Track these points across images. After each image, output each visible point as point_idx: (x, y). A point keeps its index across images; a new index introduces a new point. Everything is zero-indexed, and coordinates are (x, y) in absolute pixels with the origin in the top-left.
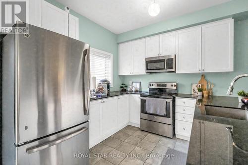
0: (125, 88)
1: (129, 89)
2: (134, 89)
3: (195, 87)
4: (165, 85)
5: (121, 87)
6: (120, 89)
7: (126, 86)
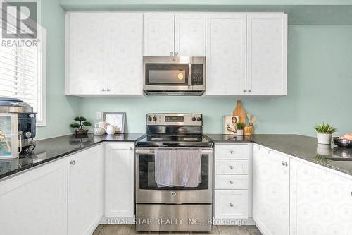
0: (85, 128)
1: (96, 131)
2: (110, 131)
3: (228, 121)
4: (181, 119)
5: (72, 126)
6: (69, 132)
7: (88, 124)
